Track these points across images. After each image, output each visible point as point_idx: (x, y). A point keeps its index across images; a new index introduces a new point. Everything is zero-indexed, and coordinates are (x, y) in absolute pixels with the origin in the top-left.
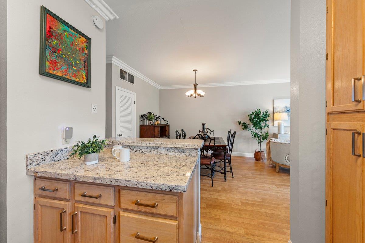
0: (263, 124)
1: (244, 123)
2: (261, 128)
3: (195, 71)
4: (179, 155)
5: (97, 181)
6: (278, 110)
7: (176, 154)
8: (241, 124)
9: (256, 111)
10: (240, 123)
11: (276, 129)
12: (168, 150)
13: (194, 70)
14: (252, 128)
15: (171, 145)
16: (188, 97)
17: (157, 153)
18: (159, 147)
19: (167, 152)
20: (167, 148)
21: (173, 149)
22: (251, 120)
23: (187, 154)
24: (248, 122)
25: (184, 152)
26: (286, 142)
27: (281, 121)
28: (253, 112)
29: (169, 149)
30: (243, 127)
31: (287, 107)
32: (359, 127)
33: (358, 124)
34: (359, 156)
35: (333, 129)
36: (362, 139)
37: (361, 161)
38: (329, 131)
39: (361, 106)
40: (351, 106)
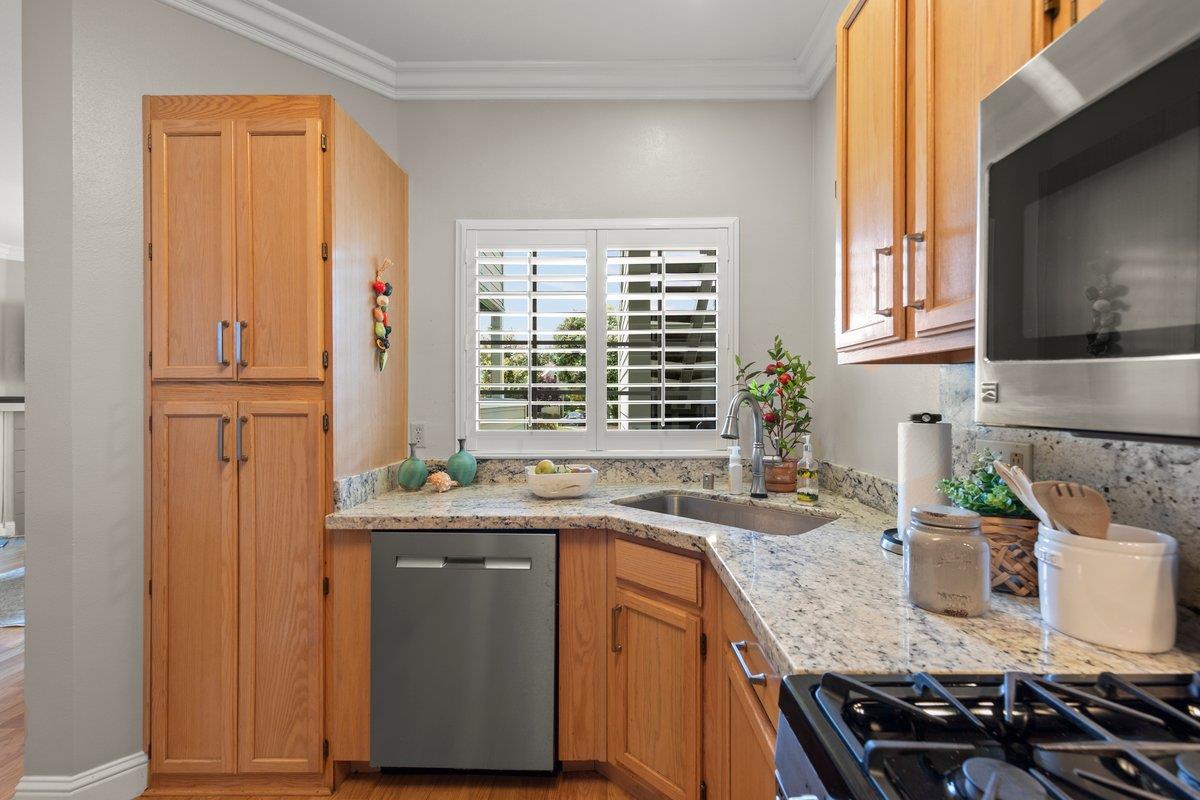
32: (226, 410)
33: (224, 404)
34: (227, 460)
35: (169, 416)
36: (231, 429)
37: (229, 468)
38: (158, 421)
39: (229, 373)
40: (210, 371)
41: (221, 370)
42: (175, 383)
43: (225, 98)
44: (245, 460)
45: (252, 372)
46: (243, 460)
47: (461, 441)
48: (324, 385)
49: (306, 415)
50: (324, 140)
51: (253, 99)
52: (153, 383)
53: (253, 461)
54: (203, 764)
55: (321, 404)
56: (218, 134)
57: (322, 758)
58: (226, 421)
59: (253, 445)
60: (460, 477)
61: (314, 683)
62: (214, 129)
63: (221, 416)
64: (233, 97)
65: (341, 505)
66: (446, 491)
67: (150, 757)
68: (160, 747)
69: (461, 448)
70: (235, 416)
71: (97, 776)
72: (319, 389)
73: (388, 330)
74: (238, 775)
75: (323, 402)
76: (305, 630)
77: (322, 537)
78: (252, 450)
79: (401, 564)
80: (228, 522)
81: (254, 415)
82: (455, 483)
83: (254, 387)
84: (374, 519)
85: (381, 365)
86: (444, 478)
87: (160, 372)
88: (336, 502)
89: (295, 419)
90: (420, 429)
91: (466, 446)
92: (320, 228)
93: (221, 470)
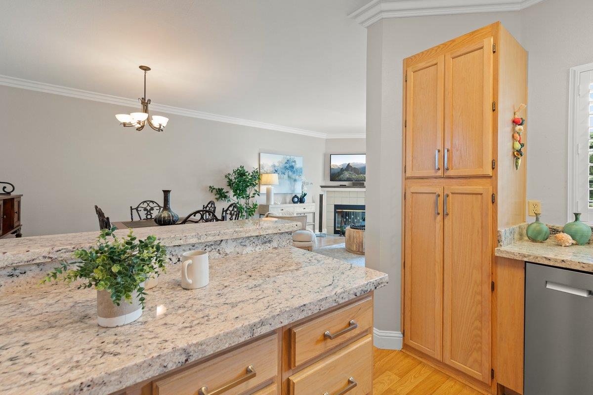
0: (250, 191)
1: (219, 189)
2: (248, 197)
3: (145, 69)
4: (262, 250)
5: (259, 332)
6: (265, 169)
7: (257, 249)
8: (214, 191)
9: (238, 169)
10: (212, 189)
11: (265, 197)
12: (243, 244)
13: (141, 67)
14: (231, 197)
15: (254, 231)
16: (124, 126)
17: (218, 254)
18: (222, 240)
19: (239, 249)
20: (240, 241)
21: (252, 239)
22: (230, 184)
23: (275, 244)
24: (226, 189)
25: (270, 242)
26: (284, 216)
27: (270, 186)
28: (235, 171)
29: (243, 241)
30: (218, 196)
31: (274, 166)
32: (439, 191)
33: (437, 187)
34: (438, 214)
35: (412, 193)
36: (441, 199)
37: (439, 218)
38: (408, 196)
39: (440, 173)
40: (432, 173)
41: (436, 172)
42: (415, 178)
43: (439, 47)
44: (447, 214)
45: (450, 173)
46: (445, 215)
47: (577, 215)
48: (492, 178)
49: (481, 194)
50: (494, 46)
51: (453, 41)
52: (405, 179)
53: (451, 215)
54: (427, 350)
55: (491, 189)
56: (436, 64)
57: (490, 379)
58: (439, 196)
59: (451, 208)
60: (577, 238)
61: (486, 335)
62: (435, 62)
63: (436, 193)
64: (443, 44)
65: (502, 244)
66: (568, 246)
67: (404, 336)
68: (408, 333)
69: (577, 219)
70: (442, 194)
71: (387, 335)
72: (489, 180)
73: (522, 145)
74: (442, 363)
75: (492, 187)
76: (480, 306)
77: (491, 259)
78: (451, 210)
79: (549, 286)
80: (439, 242)
81: (452, 193)
82: (574, 242)
83: (451, 180)
84: (530, 256)
85: (517, 166)
86: (567, 238)
87: (409, 174)
88: (499, 242)
89: (474, 196)
90: (535, 205)
91: (581, 218)
92: (491, 94)
93: (435, 219)
